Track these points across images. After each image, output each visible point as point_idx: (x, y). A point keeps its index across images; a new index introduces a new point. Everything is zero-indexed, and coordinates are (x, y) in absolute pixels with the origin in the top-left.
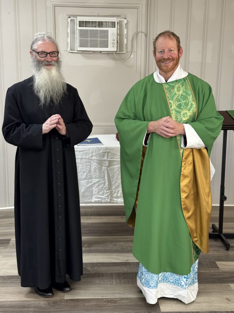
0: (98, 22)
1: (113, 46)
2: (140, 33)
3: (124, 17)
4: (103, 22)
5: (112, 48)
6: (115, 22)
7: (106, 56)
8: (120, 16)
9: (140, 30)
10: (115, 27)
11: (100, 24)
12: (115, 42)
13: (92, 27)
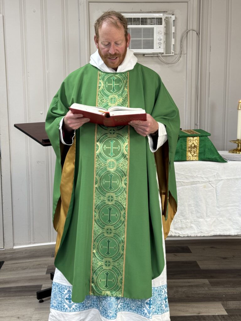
0: (141, 18)
1: (160, 47)
2: (191, 31)
3: (171, 12)
4: (147, 18)
5: (158, 48)
6: (162, 18)
7: (150, 59)
8: (167, 12)
9: (191, 28)
10: (161, 24)
11: (143, 21)
12: (162, 42)
13: (134, 24)
